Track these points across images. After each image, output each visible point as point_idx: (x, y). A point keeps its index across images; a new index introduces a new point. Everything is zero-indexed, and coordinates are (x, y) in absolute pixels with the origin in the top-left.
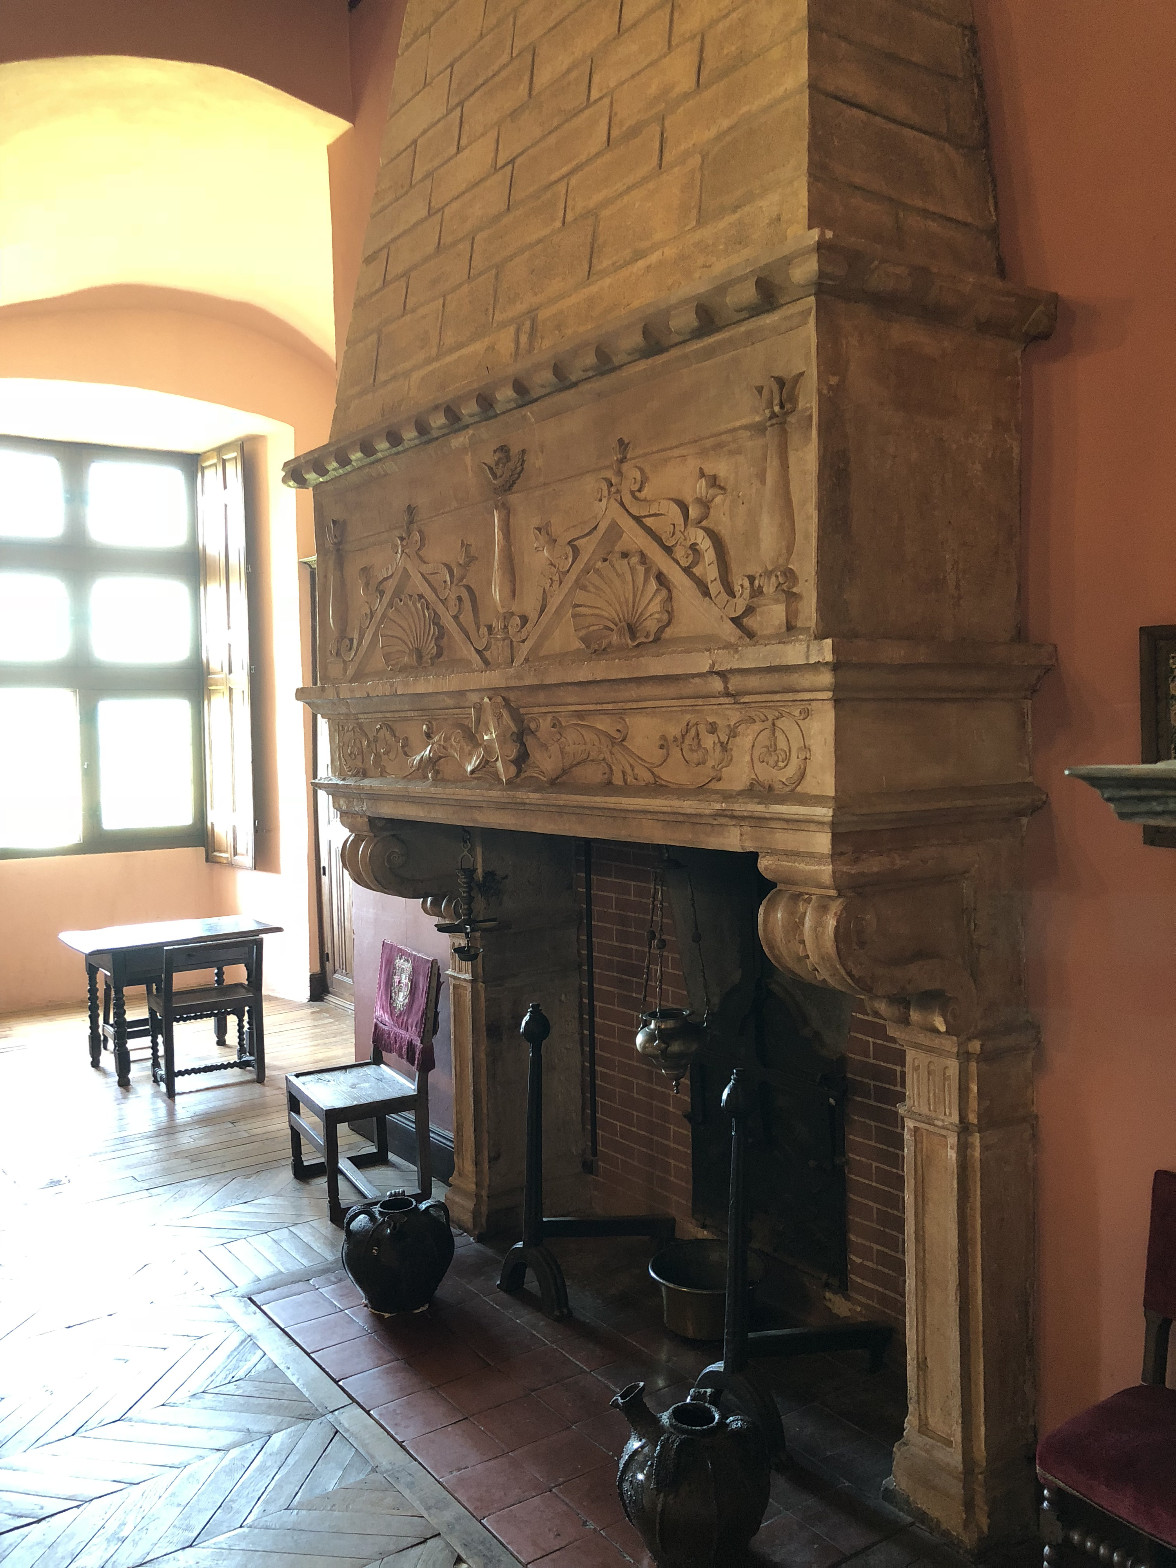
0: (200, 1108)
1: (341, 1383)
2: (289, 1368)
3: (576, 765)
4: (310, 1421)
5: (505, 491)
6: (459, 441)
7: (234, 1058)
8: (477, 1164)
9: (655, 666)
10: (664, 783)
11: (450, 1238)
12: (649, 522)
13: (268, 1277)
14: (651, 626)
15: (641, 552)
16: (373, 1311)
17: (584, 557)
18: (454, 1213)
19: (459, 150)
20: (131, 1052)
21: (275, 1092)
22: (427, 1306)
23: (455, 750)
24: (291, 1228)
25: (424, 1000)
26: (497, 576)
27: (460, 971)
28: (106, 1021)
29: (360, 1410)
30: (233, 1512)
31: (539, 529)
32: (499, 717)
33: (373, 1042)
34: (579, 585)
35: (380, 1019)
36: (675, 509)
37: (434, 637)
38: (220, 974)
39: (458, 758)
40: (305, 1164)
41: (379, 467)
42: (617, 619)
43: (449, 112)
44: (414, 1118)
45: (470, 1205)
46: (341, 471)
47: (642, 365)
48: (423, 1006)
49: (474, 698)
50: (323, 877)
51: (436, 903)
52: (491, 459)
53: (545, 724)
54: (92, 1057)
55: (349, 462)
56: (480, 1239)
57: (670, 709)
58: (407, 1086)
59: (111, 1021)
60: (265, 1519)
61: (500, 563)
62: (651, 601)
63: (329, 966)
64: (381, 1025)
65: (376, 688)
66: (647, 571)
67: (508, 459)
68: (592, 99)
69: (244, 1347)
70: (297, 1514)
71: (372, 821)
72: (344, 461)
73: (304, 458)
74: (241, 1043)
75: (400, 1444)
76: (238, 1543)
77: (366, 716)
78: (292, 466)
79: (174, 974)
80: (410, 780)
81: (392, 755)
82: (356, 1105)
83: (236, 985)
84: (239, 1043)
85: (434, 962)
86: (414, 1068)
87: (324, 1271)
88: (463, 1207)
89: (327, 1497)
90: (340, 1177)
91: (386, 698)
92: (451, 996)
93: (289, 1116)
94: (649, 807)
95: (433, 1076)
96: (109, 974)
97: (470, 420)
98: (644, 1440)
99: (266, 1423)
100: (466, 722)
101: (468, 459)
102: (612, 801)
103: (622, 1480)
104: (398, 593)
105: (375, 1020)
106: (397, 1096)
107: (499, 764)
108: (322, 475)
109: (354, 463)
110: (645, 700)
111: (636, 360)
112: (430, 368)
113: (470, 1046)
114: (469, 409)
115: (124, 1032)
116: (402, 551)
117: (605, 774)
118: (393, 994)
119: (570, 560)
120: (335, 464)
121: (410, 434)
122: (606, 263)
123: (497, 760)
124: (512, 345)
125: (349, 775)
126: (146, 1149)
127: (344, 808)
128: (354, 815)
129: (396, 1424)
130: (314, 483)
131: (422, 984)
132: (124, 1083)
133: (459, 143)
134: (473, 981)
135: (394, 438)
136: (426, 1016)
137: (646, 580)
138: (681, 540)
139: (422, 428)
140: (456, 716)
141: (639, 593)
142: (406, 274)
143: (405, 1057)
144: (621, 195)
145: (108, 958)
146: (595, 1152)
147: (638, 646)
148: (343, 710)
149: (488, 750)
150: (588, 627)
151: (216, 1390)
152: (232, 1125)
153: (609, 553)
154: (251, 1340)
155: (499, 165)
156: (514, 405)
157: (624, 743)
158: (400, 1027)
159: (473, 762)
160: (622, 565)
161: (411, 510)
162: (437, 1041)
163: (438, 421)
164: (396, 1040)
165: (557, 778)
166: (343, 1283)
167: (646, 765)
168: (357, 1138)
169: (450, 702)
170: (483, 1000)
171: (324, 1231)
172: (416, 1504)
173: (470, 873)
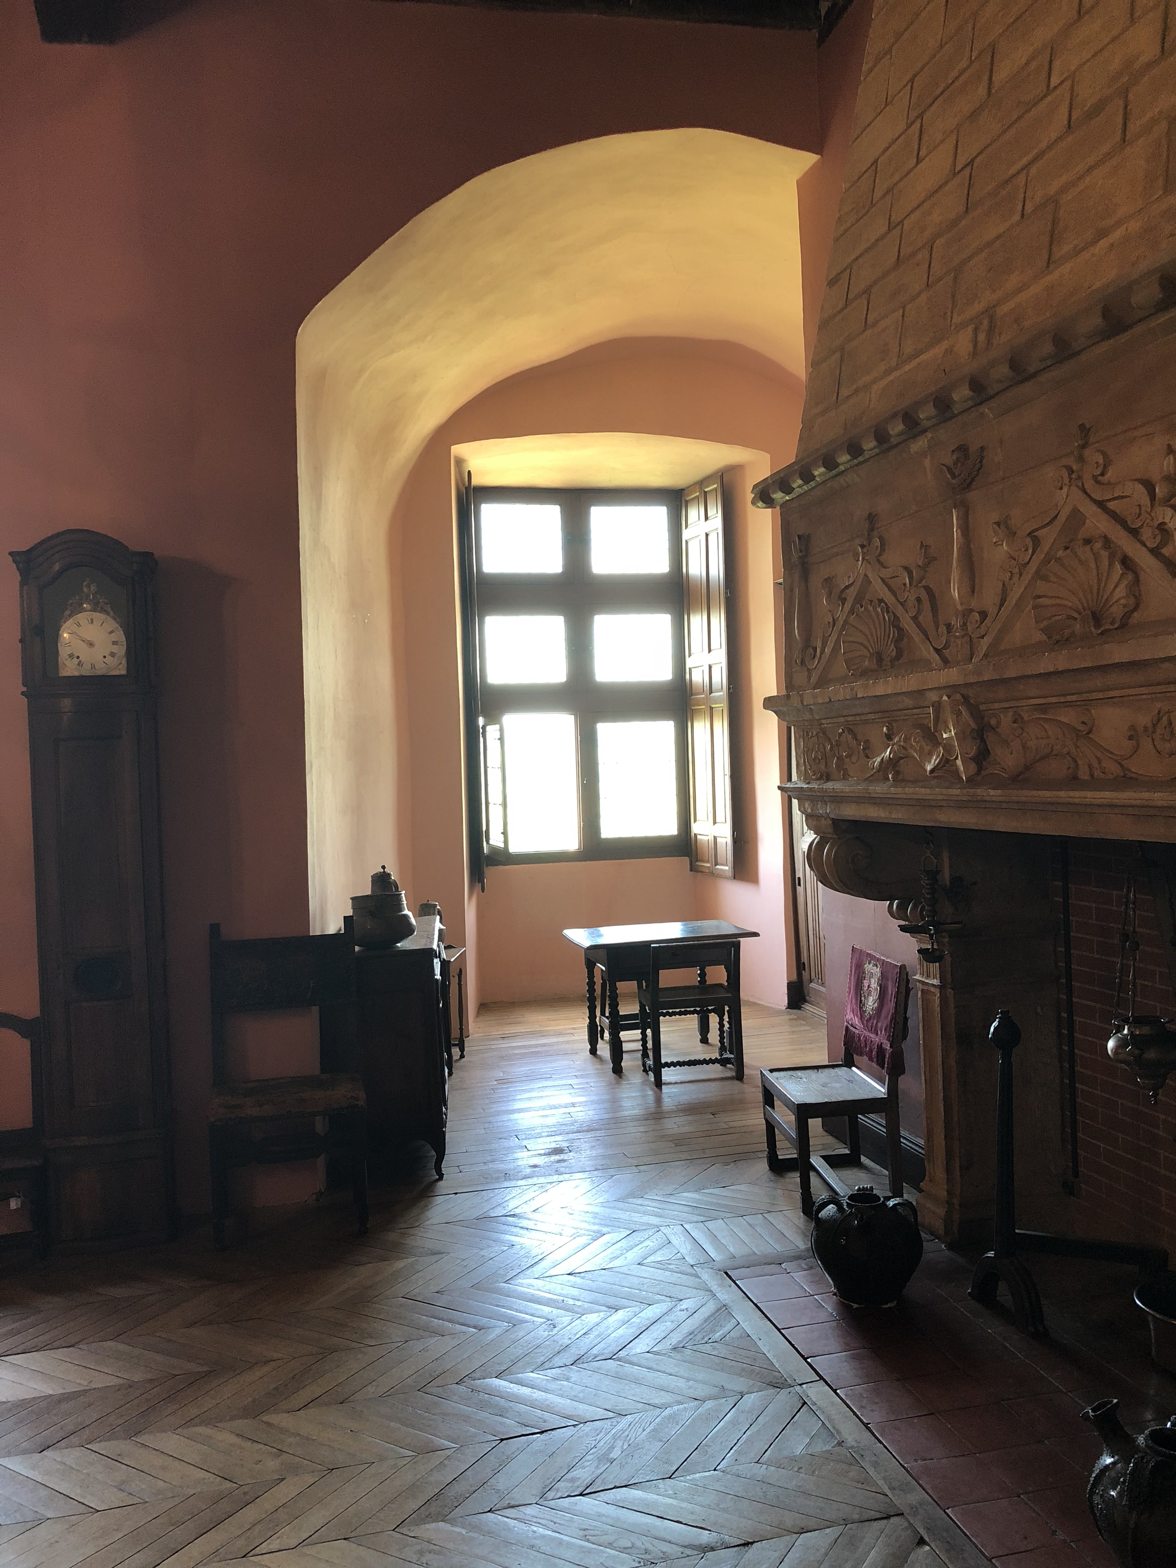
0: (685, 1099)
1: (809, 1360)
2: (760, 1339)
3: (1038, 761)
4: (779, 1389)
5: (964, 489)
6: (919, 445)
7: (716, 1055)
8: (948, 1170)
9: (1120, 653)
10: (1134, 776)
11: (919, 1242)
12: (1111, 505)
13: (743, 1256)
14: (1117, 611)
15: (1105, 537)
16: (842, 1300)
17: (1046, 547)
18: (924, 1218)
19: (918, 163)
20: (623, 1044)
21: (753, 1090)
22: (895, 1303)
23: (916, 751)
24: (764, 1215)
25: (893, 1005)
26: (955, 576)
27: (928, 976)
28: (603, 1013)
29: (827, 1387)
30: (707, 1456)
31: (998, 524)
32: (959, 714)
33: (844, 1045)
34: (1039, 575)
35: (850, 1022)
36: (1140, 488)
37: (894, 639)
38: (703, 975)
39: (918, 758)
40: (780, 1157)
41: (841, 480)
42: (1080, 607)
43: (909, 126)
44: (885, 1122)
45: (941, 1211)
46: (805, 487)
47: (1105, 346)
48: (892, 1011)
49: (933, 697)
50: (798, 887)
51: (902, 907)
52: (949, 460)
53: (1006, 720)
54: (590, 1045)
55: (813, 478)
56: (951, 1246)
57: (1137, 697)
58: (880, 1090)
59: (607, 1014)
60: (736, 1467)
61: (959, 561)
62: (1116, 587)
63: (805, 975)
64: (852, 1028)
65: (838, 692)
66: (1112, 556)
67: (967, 457)
68: (1052, 85)
69: (720, 1314)
70: (766, 1469)
71: (836, 823)
72: (808, 477)
73: (771, 479)
74: (721, 1041)
75: (866, 1425)
76: (711, 1484)
77: (829, 720)
78: (760, 487)
79: (660, 971)
80: (871, 781)
81: (854, 759)
82: (826, 1102)
83: (716, 985)
84: (720, 1041)
85: (903, 967)
86: (884, 1072)
87: (797, 1258)
88: (934, 1213)
89: (793, 1459)
90: (812, 1174)
91: (847, 702)
92: (920, 1002)
93: (764, 1109)
94: (1116, 801)
95: (905, 1082)
96: (604, 968)
97: (929, 424)
98: (1116, 1457)
99: (738, 1384)
100: (925, 722)
101: (927, 462)
102: (1077, 796)
103: (1092, 1493)
104: (859, 600)
105: (846, 1023)
106: (866, 1097)
107: (959, 762)
108: (788, 494)
109: (818, 479)
110: (1111, 690)
111: (1098, 342)
112: (891, 378)
113: (939, 1053)
114: (926, 413)
115: (618, 1024)
116: (863, 559)
117: (1069, 768)
118: (863, 998)
119: (1030, 551)
120: (800, 482)
121: (869, 445)
122: (1066, 248)
123: (957, 758)
124: (971, 345)
125: (813, 779)
126: (635, 1131)
127: (809, 811)
128: (818, 817)
129: (862, 1407)
130: (781, 501)
131: (891, 990)
132: (618, 1070)
133: (918, 153)
134: (942, 987)
135: (855, 449)
136: (896, 1020)
137: (1111, 564)
138: (1148, 521)
139: (881, 437)
140: (916, 716)
141: (1104, 579)
142: (867, 291)
143: (875, 1060)
144: (1081, 178)
145: (603, 953)
146: (1076, 1174)
147: (1102, 633)
148: (808, 716)
149: (948, 748)
150: (1050, 618)
151: (695, 1348)
152: (712, 1116)
153: (1071, 541)
154: (727, 1309)
155: (958, 169)
156: (971, 403)
157: (1091, 736)
158: (870, 1031)
159: (933, 761)
160: (1085, 552)
161: (872, 518)
162: (906, 1046)
163: (897, 428)
164: (866, 1043)
165: (1019, 776)
166: (813, 1271)
167: (1115, 757)
168: (830, 1140)
169: (908, 702)
170: (952, 1005)
171: (797, 1222)
172: (881, 1483)
173: (934, 875)
